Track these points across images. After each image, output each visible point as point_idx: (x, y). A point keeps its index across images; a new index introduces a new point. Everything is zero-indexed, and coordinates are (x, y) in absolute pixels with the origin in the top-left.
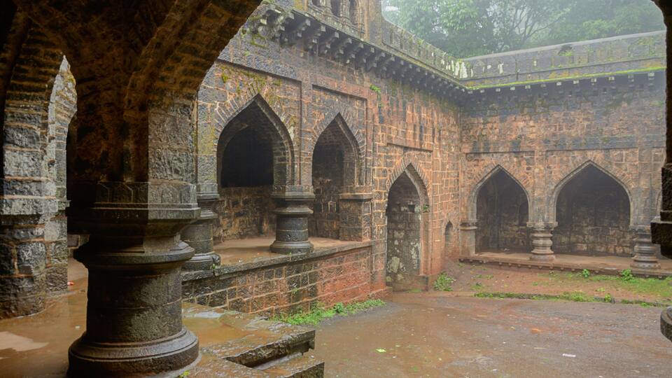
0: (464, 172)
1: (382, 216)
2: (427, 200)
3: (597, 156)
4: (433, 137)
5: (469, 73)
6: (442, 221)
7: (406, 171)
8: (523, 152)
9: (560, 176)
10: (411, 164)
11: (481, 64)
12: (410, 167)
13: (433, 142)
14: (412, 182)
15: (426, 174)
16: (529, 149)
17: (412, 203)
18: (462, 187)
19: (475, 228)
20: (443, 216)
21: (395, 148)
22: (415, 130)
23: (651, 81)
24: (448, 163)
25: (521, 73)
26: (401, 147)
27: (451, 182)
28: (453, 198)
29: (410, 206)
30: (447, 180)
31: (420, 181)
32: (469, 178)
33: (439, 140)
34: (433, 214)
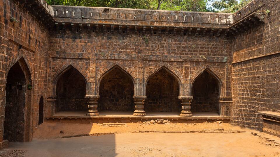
0: (50, 68)
1: (3, 89)
2: (31, 82)
3: (120, 63)
4: (36, 44)
5: (55, 13)
6: (39, 95)
7: (19, 62)
8: (84, 59)
9: (102, 72)
10: (23, 57)
11: (62, 9)
12: (22, 59)
13: (36, 47)
14: (22, 70)
15: (31, 66)
16: (87, 57)
17: (20, 84)
18: (49, 76)
19: (55, 100)
20: (39, 93)
21: (13, 44)
22: (26, 36)
23: (144, 30)
24: (43, 62)
25: (84, 18)
26: (17, 44)
27: (43, 73)
28: (44, 83)
29: (18, 86)
30: (42, 71)
31: (28, 70)
32: (54, 72)
33: (39, 46)
34: (34, 91)
